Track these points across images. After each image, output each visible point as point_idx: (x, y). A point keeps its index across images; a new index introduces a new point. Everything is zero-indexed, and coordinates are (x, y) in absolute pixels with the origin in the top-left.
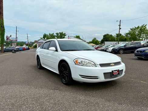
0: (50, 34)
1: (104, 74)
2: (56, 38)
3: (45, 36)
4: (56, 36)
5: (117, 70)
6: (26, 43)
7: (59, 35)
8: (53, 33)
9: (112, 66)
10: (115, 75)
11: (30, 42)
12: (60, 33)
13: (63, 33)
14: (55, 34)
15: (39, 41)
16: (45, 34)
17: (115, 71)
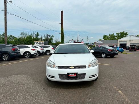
0: (110, 35)
1: (59, 74)
2: (116, 38)
3: (105, 37)
4: (116, 37)
5: (74, 73)
6: (89, 44)
7: (120, 35)
8: (113, 34)
9: (71, 68)
10: (70, 77)
11: (92, 44)
12: (121, 33)
13: (125, 33)
14: (115, 35)
15: (97, 43)
16: (105, 35)
17: (71, 73)
